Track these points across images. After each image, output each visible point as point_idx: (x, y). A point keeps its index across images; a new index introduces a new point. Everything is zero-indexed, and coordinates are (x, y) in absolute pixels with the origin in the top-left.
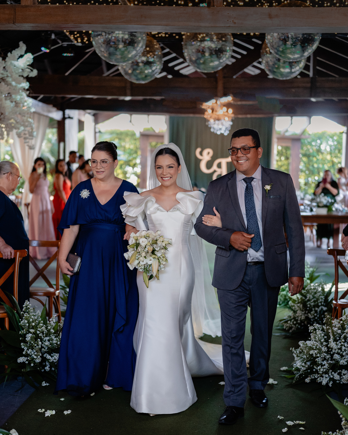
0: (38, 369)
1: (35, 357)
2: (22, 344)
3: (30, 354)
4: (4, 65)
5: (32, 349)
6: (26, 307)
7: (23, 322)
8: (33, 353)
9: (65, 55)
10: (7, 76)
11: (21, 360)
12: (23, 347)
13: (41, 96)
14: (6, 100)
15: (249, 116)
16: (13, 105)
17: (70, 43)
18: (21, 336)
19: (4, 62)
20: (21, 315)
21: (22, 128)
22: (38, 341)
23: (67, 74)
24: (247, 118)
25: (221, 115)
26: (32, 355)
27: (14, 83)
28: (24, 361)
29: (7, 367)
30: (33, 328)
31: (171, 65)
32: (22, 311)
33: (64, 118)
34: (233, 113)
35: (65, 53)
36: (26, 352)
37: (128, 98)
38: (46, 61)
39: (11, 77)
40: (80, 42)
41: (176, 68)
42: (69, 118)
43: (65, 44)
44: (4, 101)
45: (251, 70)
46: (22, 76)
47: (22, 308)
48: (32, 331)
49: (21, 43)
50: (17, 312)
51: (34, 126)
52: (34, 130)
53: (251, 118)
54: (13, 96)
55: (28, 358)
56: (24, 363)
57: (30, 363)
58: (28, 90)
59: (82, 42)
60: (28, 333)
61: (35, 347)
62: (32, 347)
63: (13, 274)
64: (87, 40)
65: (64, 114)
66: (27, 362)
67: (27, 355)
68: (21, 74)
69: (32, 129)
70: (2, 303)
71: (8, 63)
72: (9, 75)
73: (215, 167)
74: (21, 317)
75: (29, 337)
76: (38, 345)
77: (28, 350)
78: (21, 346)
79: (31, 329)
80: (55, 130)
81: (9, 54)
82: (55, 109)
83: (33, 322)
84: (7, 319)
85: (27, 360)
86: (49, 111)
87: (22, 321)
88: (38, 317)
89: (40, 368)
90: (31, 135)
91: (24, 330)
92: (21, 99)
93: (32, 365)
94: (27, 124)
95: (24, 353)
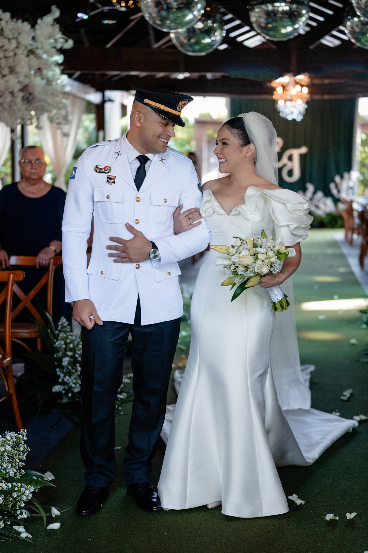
0: (77, 400)
1: (74, 386)
2: (58, 370)
3: (68, 382)
4: (33, 35)
5: (70, 376)
6: (62, 325)
7: (59, 343)
8: (70, 380)
9: (106, 22)
10: (37, 48)
11: (57, 388)
12: (58, 373)
13: (78, 74)
14: (35, 76)
15: (327, 97)
16: (44, 82)
17: (111, 8)
18: (56, 359)
19: (32, 30)
20: (56, 335)
21: (55, 111)
22: (76, 367)
23: (109, 46)
24: (324, 100)
25: (294, 95)
26: (69, 383)
27: (45, 56)
28: (60, 390)
29: (39, 396)
30: (71, 350)
31: (233, 35)
32: (57, 329)
33: (104, 101)
34: (309, 93)
35: (106, 20)
36: (63, 380)
37: (181, 76)
38: (82, 31)
39: (42, 48)
40: (124, 7)
41: (240, 39)
42: (110, 100)
43: (106, 8)
44: (33, 78)
45: (329, 41)
46: (55, 48)
47: (57, 326)
48: (70, 353)
49: (54, 8)
50: (52, 332)
51: (69, 109)
52: (70, 113)
53: (330, 100)
54: (45, 72)
55: (66, 387)
56: (60, 392)
57: (66, 394)
58: (61, 65)
59: (126, 6)
60: (64, 357)
61: (74, 373)
62: (70, 374)
63: (46, 285)
64: (132, 4)
65: (103, 96)
66: (64, 392)
67: (63, 383)
68: (53, 45)
69: (67, 112)
70: (33, 320)
71: (38, 32)
72: (39, 46)
73: (285, 160)
74: (56, 337)
75: (66, 361)
76: (76, 371)
77: (65, 376)
78: (56, 372)
79: (69, 351)
80: (92, 116)
81: (39, 21)
82: (92, 90)
83: (70, 343)
84: (39, 340)
85: (64, 389)
86: (86, 93)
87: (57, 341)
88: (76, 338)
89: (78, 398)
90: (66, 119)
91: (60, 353)
92: (54, 75)
93: (70, 395)
94: (61, 105)
95: (60, 380)
